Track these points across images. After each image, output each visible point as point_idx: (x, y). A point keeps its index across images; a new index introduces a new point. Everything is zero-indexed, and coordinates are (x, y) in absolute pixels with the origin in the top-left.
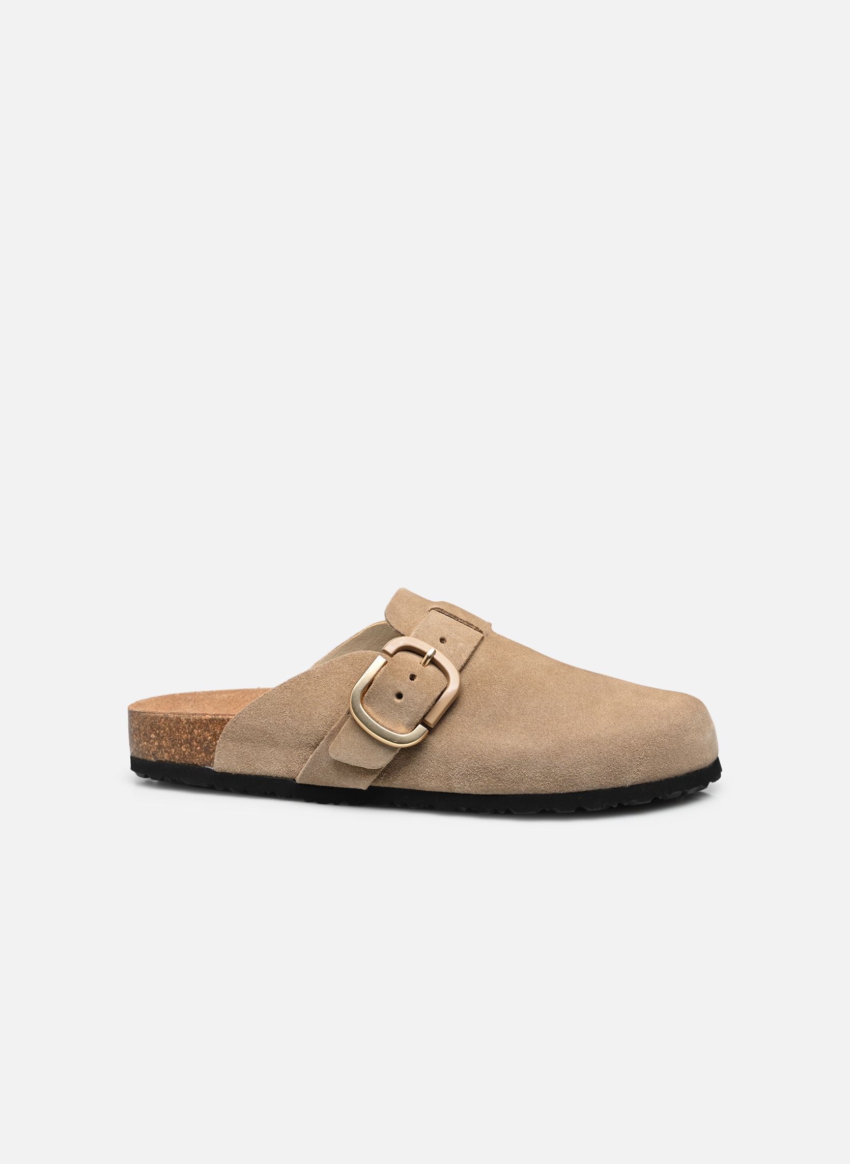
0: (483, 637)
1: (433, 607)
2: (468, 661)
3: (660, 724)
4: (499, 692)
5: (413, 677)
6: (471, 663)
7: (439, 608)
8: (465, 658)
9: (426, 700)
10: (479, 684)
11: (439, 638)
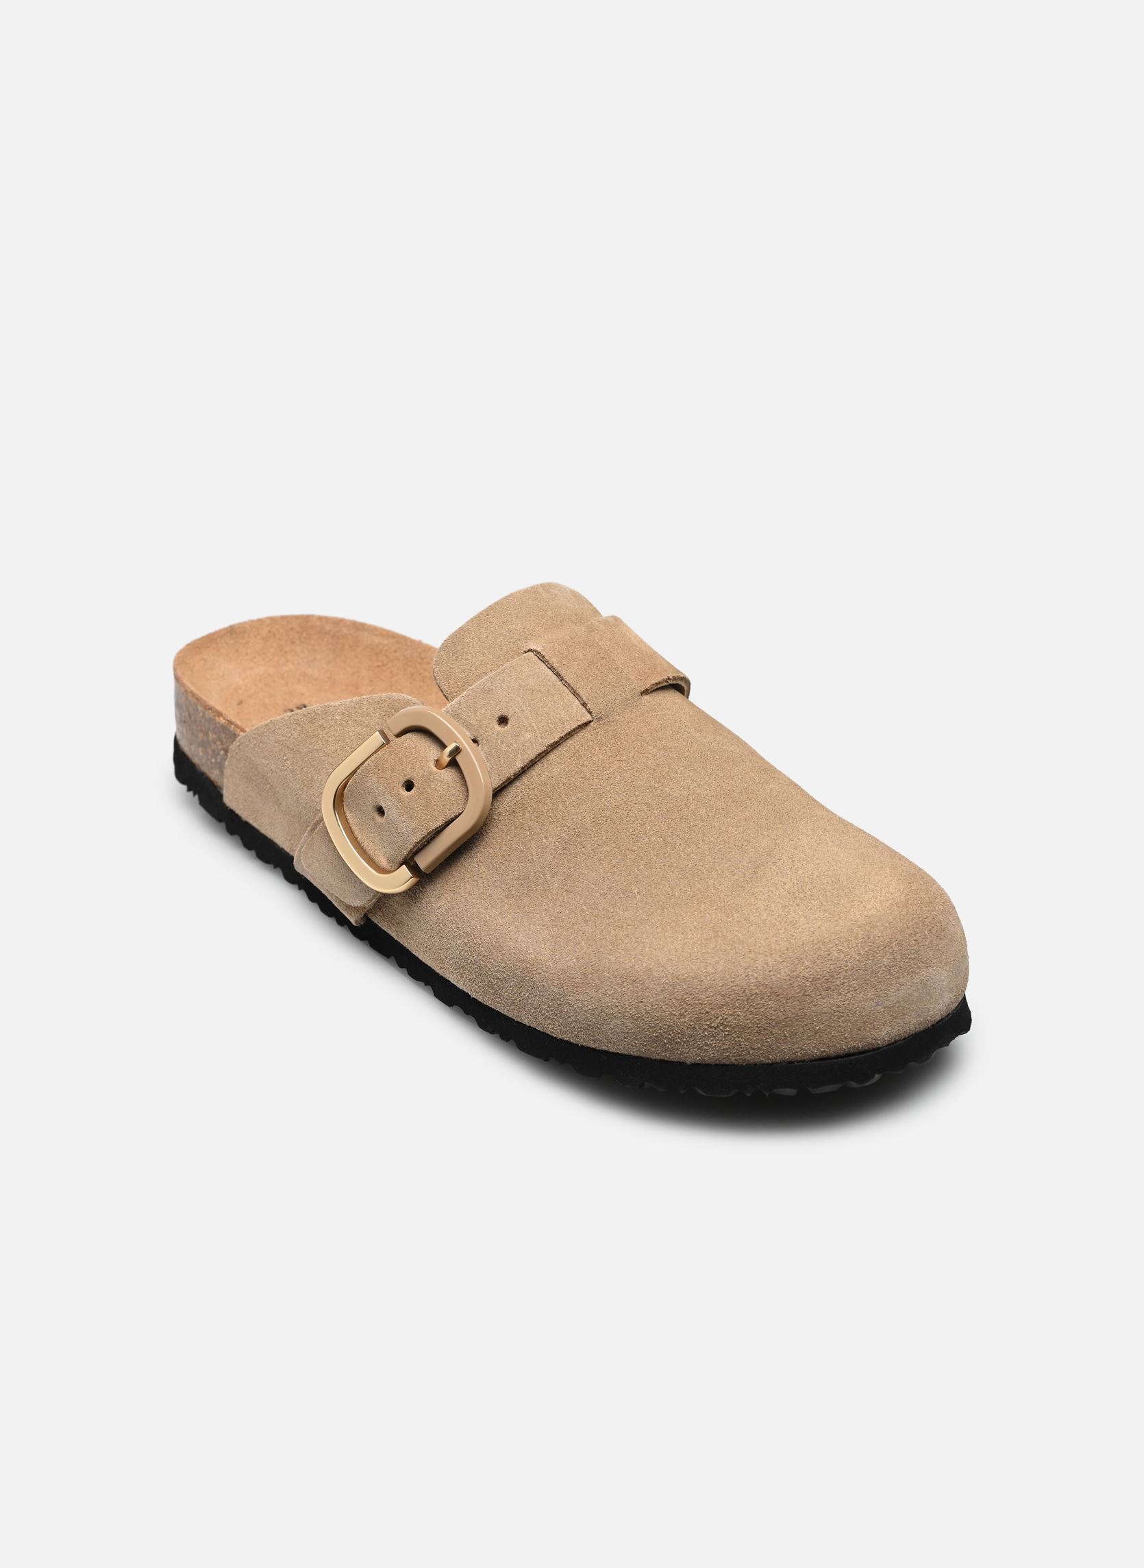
0: (590, 722)
1: (534, 647)
2: (524, 771)
3: (772, 973)
4: (550, 839)
5: (409, 786)
6: (533, 773)
7: (539, 653)
8: (519, 765)
9: (414, 831)
10: (527, 815)
11: (499, 714)
